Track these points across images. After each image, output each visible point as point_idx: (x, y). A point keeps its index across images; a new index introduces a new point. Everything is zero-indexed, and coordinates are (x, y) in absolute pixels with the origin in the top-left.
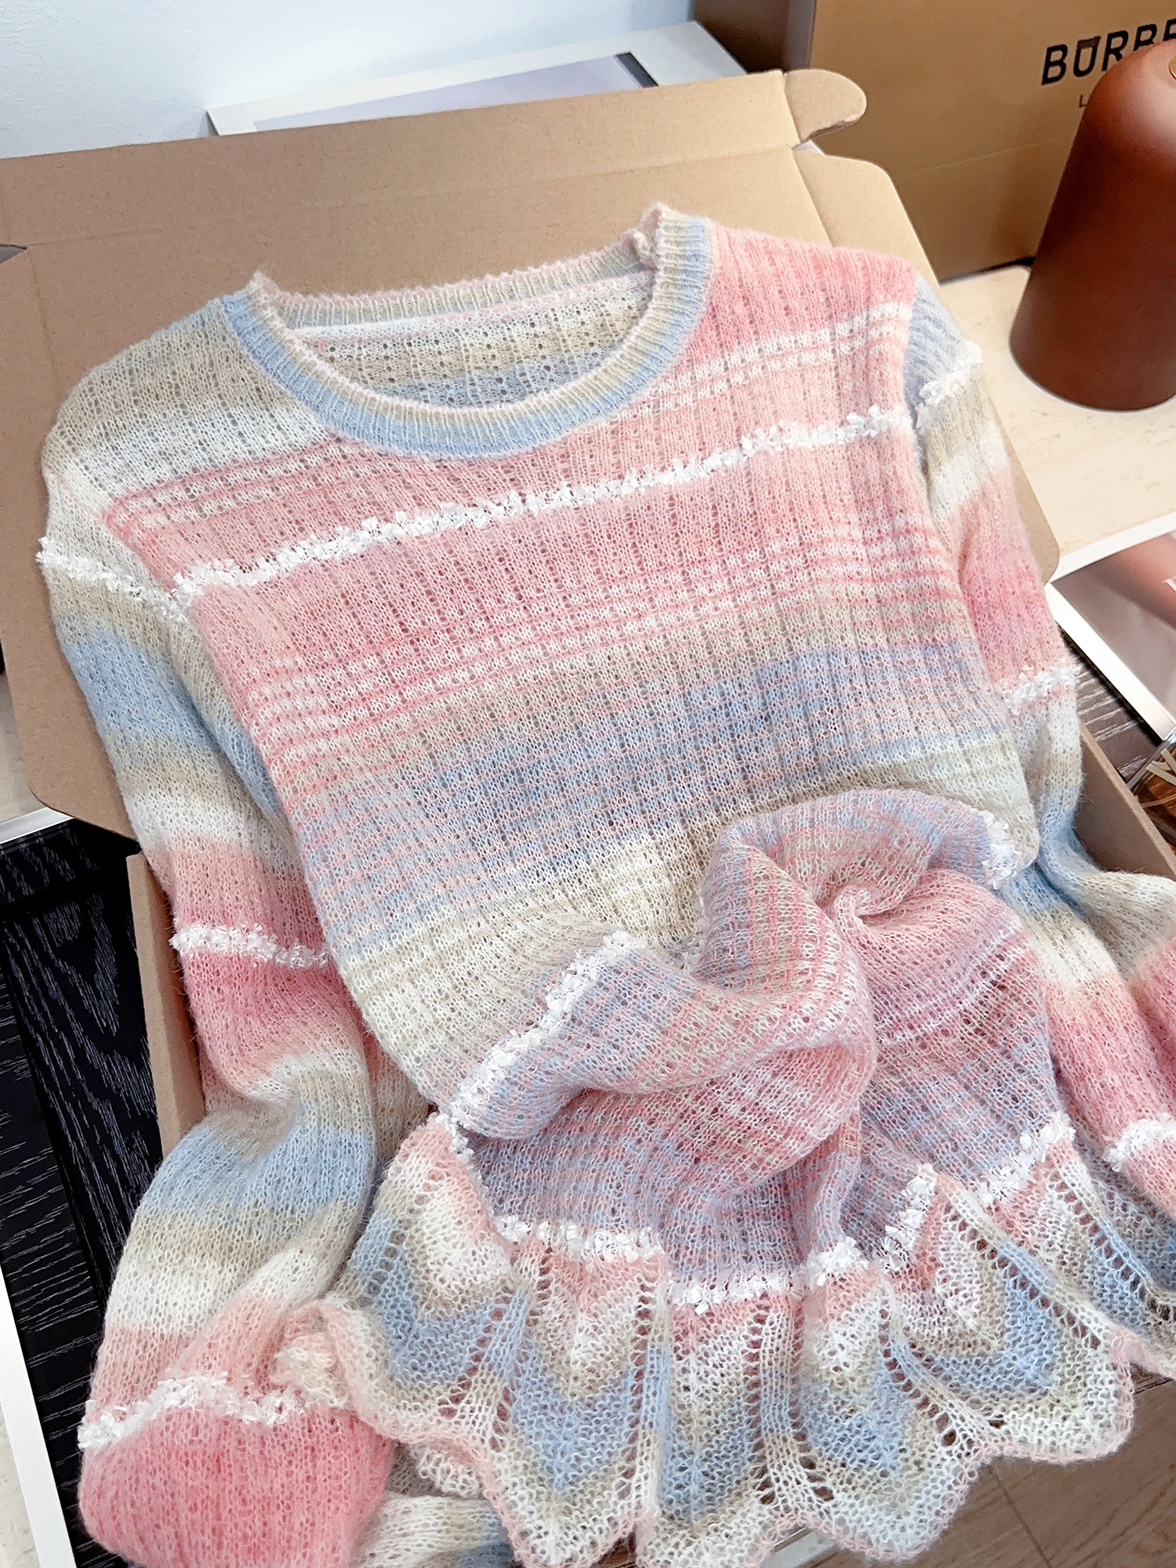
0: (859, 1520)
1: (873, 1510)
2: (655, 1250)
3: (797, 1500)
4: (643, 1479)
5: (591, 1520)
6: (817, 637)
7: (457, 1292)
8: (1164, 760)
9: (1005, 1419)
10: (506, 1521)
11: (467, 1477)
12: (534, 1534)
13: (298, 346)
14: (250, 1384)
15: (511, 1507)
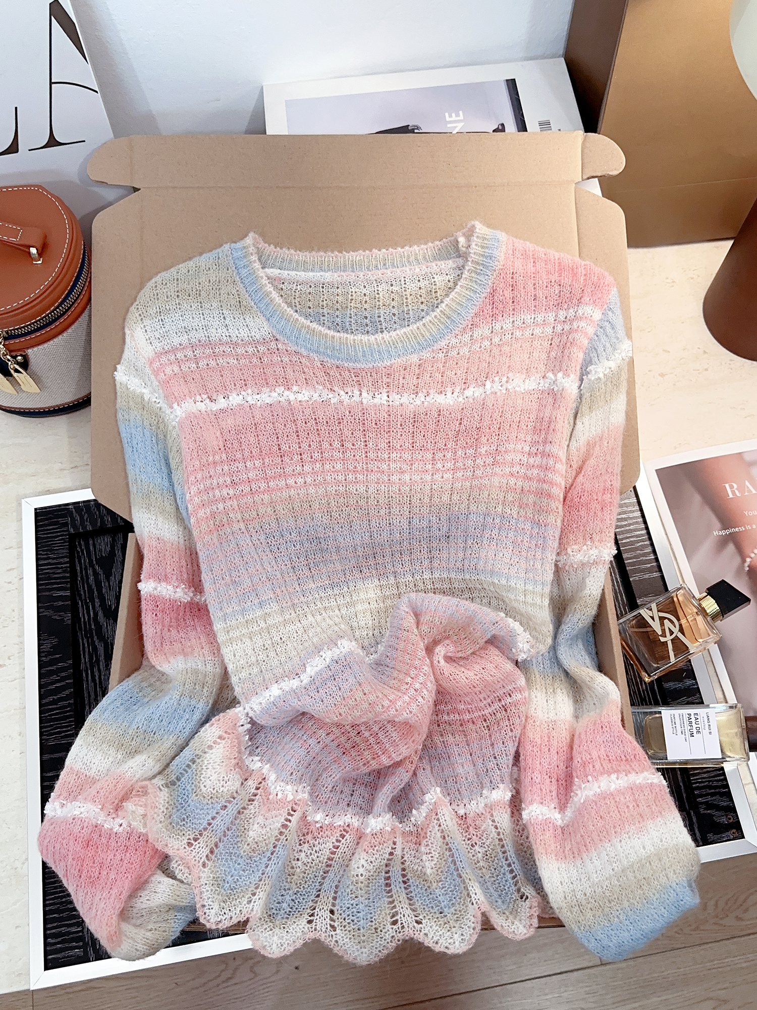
0: (344, 944)
1: (350, 942)
2: (304, 795)
3: (322, 927)
4: (258, 899)
5: (233, 908)
7: (210, 793)
8: (651, 609)
9: (423, 922)
10: (197, 899)
11: (188, 875)
12: (207, 907)
13: (265, 281)
14: (112, 811)
15: (201, 893)
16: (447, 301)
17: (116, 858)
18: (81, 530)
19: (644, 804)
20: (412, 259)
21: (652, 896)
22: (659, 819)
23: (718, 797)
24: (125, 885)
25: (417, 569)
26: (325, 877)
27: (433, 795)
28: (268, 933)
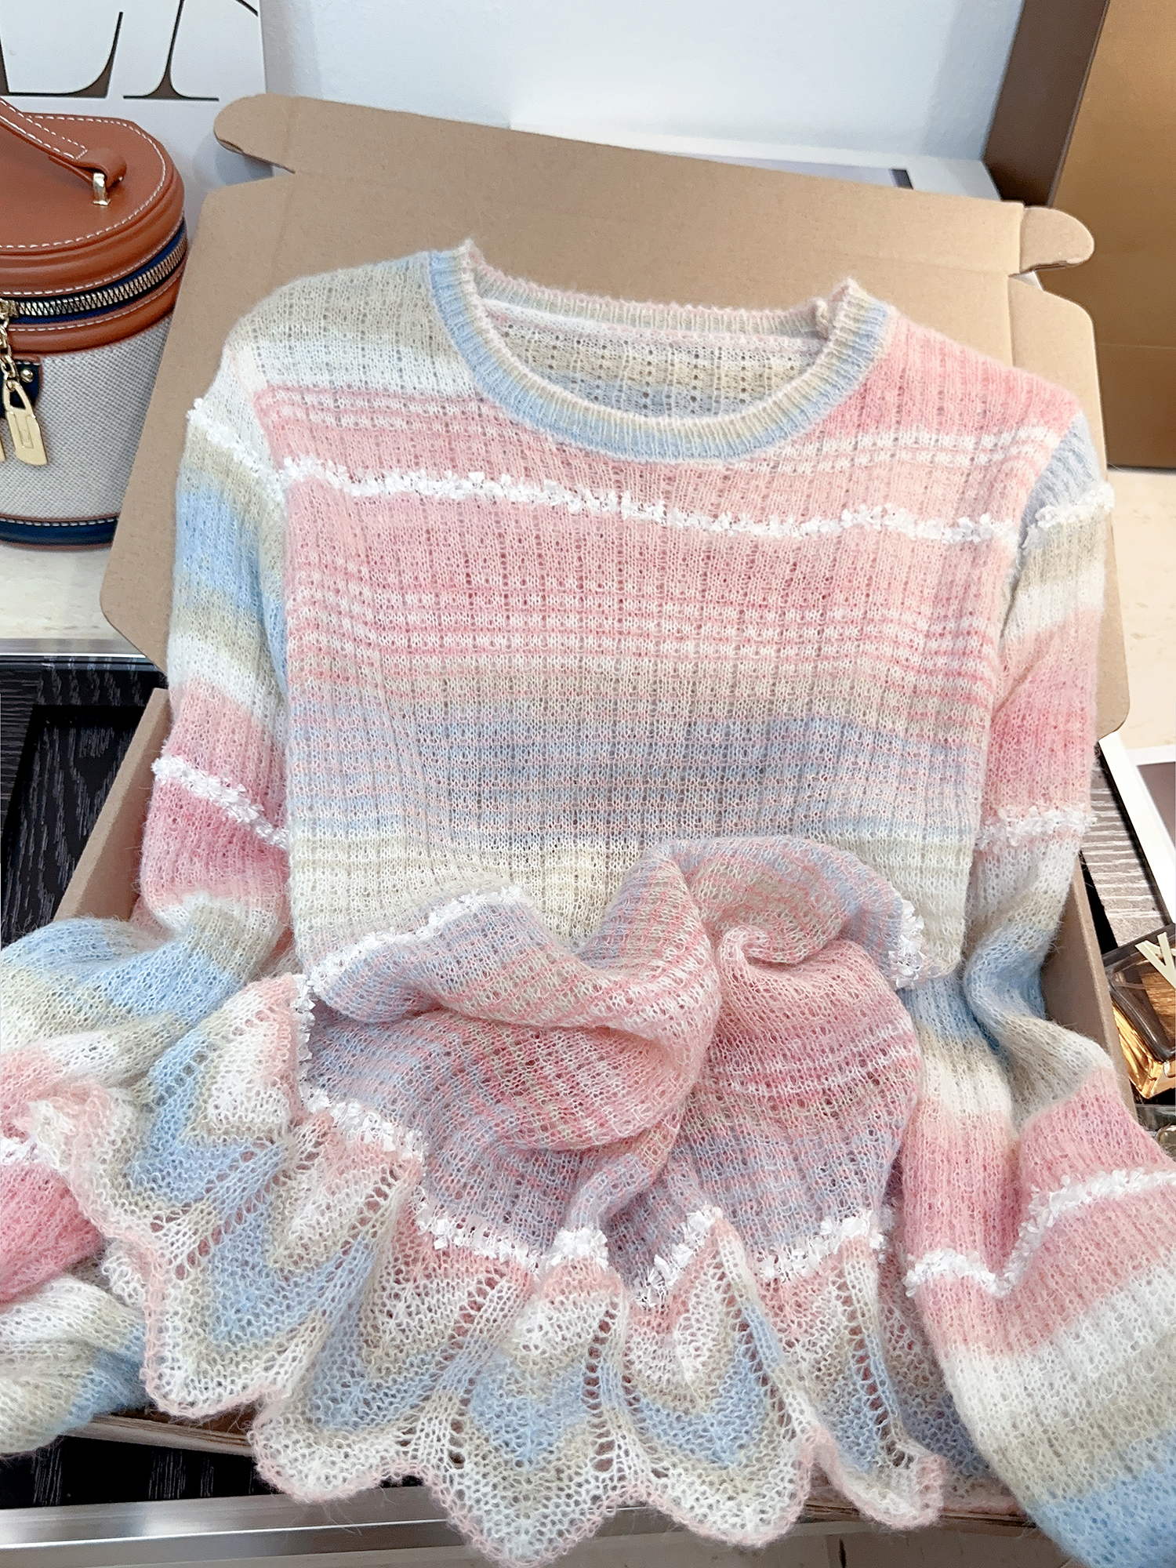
0: (478, 1501)
1: (495, 1496)
2: (415, 1155)
4: (290, 1359)
6: (840, 705)
8: (1158, 945)
9: (670, 1473)
10: (148, 1342)
11: (138, 1287)
12: (168, 1363)
13: (480, 313)
15: (160, 1331)
16: (788, 388)
20: (736, 326)
26: (446, 1367)
27: (705, 1217)
28: (302, 1451)
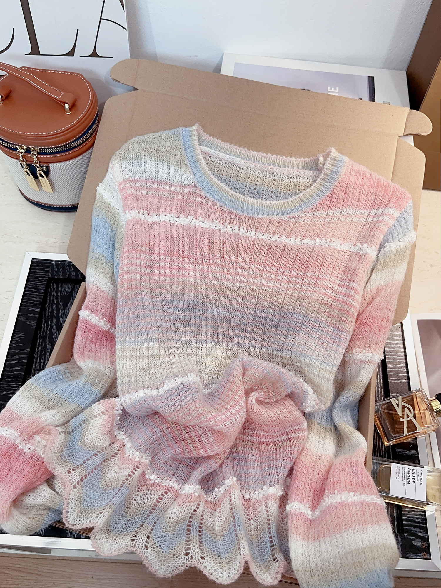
1: (155, 559)
2: (146, 461)
3: (139, 545)
4: (103, 516)
5: (86, 518)
6: (304, 309)
7: (89, 444)
8: (398, 400)
9: (206, 558)
10: (65, 506)
11: (63, 490)
12: (70, 513)
13: (199, 152)
14: (26, 439)
15: (68, 504)
17: (20, 467)
18: (56, 277)
19: (368, 514)
21: (362, 574)
22: (377, 525)
23: (418, 529)
24: (22, 485)
25: (253, 344)
26: (150, 515)
27: (231, 481)
28: (104, 540)
